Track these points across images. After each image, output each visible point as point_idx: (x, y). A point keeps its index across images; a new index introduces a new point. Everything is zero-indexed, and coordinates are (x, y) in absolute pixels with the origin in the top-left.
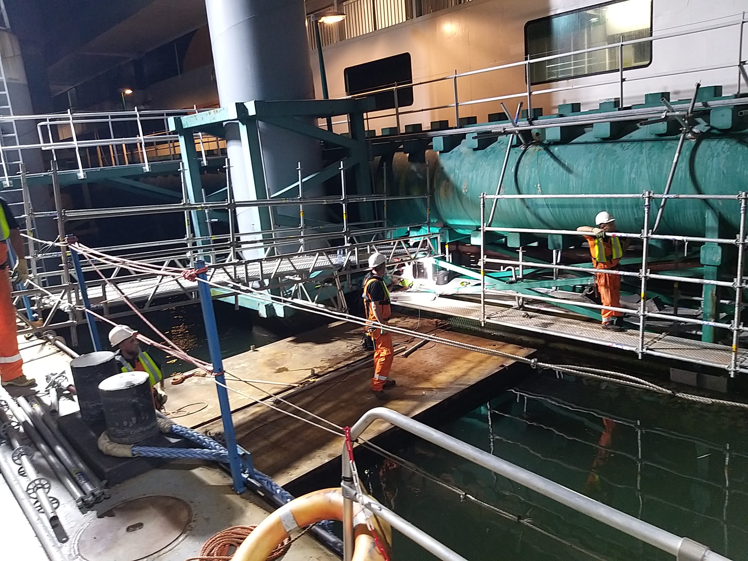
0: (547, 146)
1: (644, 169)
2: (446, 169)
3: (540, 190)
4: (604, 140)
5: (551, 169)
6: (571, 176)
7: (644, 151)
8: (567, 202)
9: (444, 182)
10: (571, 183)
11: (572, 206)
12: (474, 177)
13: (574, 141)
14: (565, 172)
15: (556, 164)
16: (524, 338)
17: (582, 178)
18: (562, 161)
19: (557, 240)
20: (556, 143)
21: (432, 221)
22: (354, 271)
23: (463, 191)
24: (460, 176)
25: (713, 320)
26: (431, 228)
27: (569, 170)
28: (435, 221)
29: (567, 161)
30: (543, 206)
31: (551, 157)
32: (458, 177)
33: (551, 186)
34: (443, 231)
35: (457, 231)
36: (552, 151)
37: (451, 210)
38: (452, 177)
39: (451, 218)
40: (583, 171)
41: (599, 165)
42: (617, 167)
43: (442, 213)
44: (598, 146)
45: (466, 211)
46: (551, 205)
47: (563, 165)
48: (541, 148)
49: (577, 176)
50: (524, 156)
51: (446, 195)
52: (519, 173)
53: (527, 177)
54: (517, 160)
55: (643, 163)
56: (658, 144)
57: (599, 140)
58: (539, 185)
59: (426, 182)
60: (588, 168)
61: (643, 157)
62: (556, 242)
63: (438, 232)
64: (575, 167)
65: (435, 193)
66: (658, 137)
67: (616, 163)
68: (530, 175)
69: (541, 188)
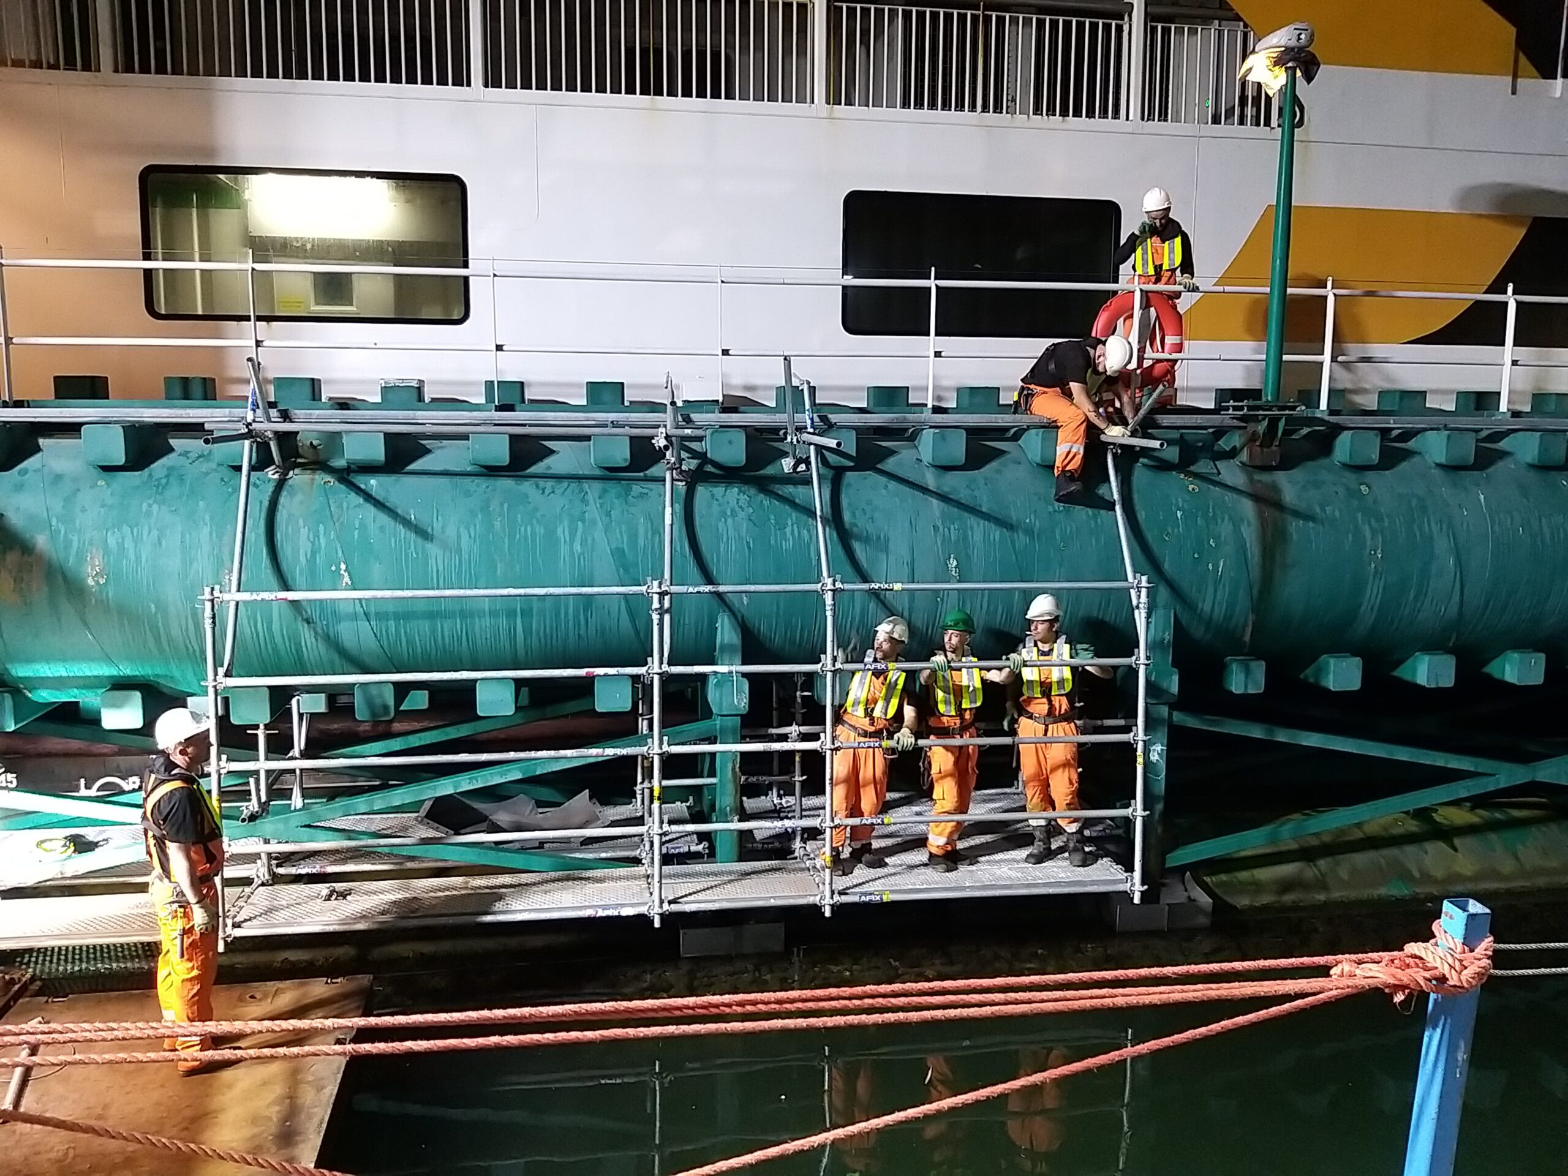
0: (347, 476)
1: (599, 534)
3: (347, 579)
4: (491, 471)
5: (372, 526)
6: (429, 545)
7: (590, 497)
8: (422, 607)
9: (12, 557)
10: (432, 562)
11: (431, 616)
12: (129, 544)
13: (412, 467)
14: (413, 536)
15: (384, 518)
16: (294, 956)
17: (459, 551)
18: (399, 511)
19: (381, 696)
20: (369, 469)
23: (91, 582)
24: (74, 540)
25: (736, 818)
27: (424, 534)
29: (412, 512)
30: (355, 617)
31: (366, 500)
32: (67, 542)
33: (377, 570)
35: (30, 695)
36: (363, 486)
37: (36, 635)
38: (41, 540)
40: (459, 537)
41: (497, 524)
42: (540, 530)
44: (483, 483)
45: (93, 637)
46: (377, 614)
47: (406, 523)
48: (328, 478)
49: (445, 547)
50: (284, 493)
51: (22, 593)
52: (279, 536)
53: (304, 546)
54: (266, 503)
55: (593, 522)
56: (614, 488)
57: (478, 469)
58: (343, 566)
60: (472, 529)
61: (593, 510)
62: (378, 701)
64: (437, 526)
66: (608, 473)
67: (534, 522)
68: (313, 543)
69: (349, 574)
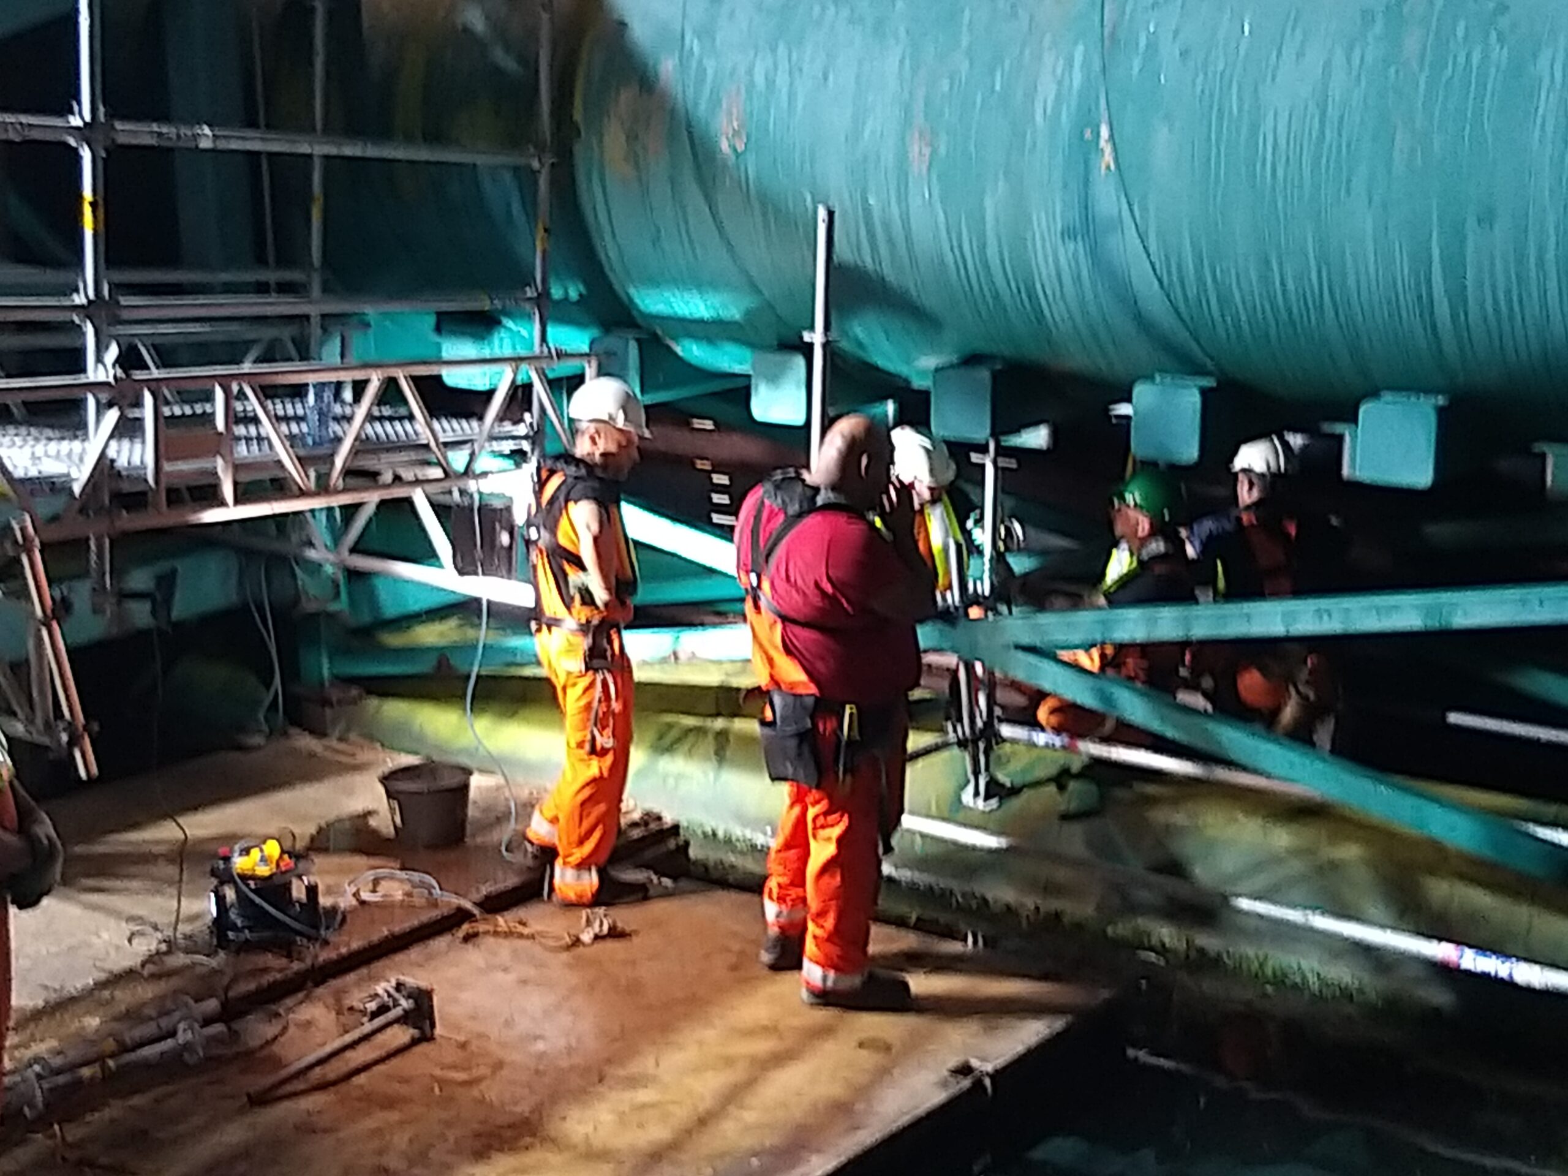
2: (641, 32)
3: (1109, 158)
5: (1169, 52)
9: (626, 97)
12: (782, 80)
21: (556, 293)
22: (128, 521)
23: (724, 146)
24: (710, 66)
26: (551, 330)
28: (573, 295)
32: (702, 70)
33: (1164, 141)
34: (612, 342)
35: (678, 350)
37: (656, 241)
38: (667, 68)
39: (654, 281)
41: (1412, 42)
42: (1500, 55)
43: (609, 250)
45: (730, 247)
46: (1160, 234)
51: (634, 159)
53: (1047, 89)
58: (1102, 132)
59: (536, 90)
60: (1357, 53)
63: (585, 349)
65: (578, 149)
67: (1493, 35)
68: (1060, 83)
69: (1115, 149)
